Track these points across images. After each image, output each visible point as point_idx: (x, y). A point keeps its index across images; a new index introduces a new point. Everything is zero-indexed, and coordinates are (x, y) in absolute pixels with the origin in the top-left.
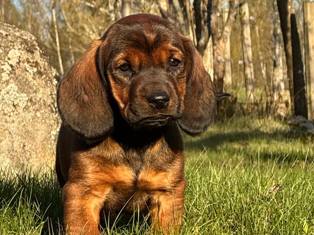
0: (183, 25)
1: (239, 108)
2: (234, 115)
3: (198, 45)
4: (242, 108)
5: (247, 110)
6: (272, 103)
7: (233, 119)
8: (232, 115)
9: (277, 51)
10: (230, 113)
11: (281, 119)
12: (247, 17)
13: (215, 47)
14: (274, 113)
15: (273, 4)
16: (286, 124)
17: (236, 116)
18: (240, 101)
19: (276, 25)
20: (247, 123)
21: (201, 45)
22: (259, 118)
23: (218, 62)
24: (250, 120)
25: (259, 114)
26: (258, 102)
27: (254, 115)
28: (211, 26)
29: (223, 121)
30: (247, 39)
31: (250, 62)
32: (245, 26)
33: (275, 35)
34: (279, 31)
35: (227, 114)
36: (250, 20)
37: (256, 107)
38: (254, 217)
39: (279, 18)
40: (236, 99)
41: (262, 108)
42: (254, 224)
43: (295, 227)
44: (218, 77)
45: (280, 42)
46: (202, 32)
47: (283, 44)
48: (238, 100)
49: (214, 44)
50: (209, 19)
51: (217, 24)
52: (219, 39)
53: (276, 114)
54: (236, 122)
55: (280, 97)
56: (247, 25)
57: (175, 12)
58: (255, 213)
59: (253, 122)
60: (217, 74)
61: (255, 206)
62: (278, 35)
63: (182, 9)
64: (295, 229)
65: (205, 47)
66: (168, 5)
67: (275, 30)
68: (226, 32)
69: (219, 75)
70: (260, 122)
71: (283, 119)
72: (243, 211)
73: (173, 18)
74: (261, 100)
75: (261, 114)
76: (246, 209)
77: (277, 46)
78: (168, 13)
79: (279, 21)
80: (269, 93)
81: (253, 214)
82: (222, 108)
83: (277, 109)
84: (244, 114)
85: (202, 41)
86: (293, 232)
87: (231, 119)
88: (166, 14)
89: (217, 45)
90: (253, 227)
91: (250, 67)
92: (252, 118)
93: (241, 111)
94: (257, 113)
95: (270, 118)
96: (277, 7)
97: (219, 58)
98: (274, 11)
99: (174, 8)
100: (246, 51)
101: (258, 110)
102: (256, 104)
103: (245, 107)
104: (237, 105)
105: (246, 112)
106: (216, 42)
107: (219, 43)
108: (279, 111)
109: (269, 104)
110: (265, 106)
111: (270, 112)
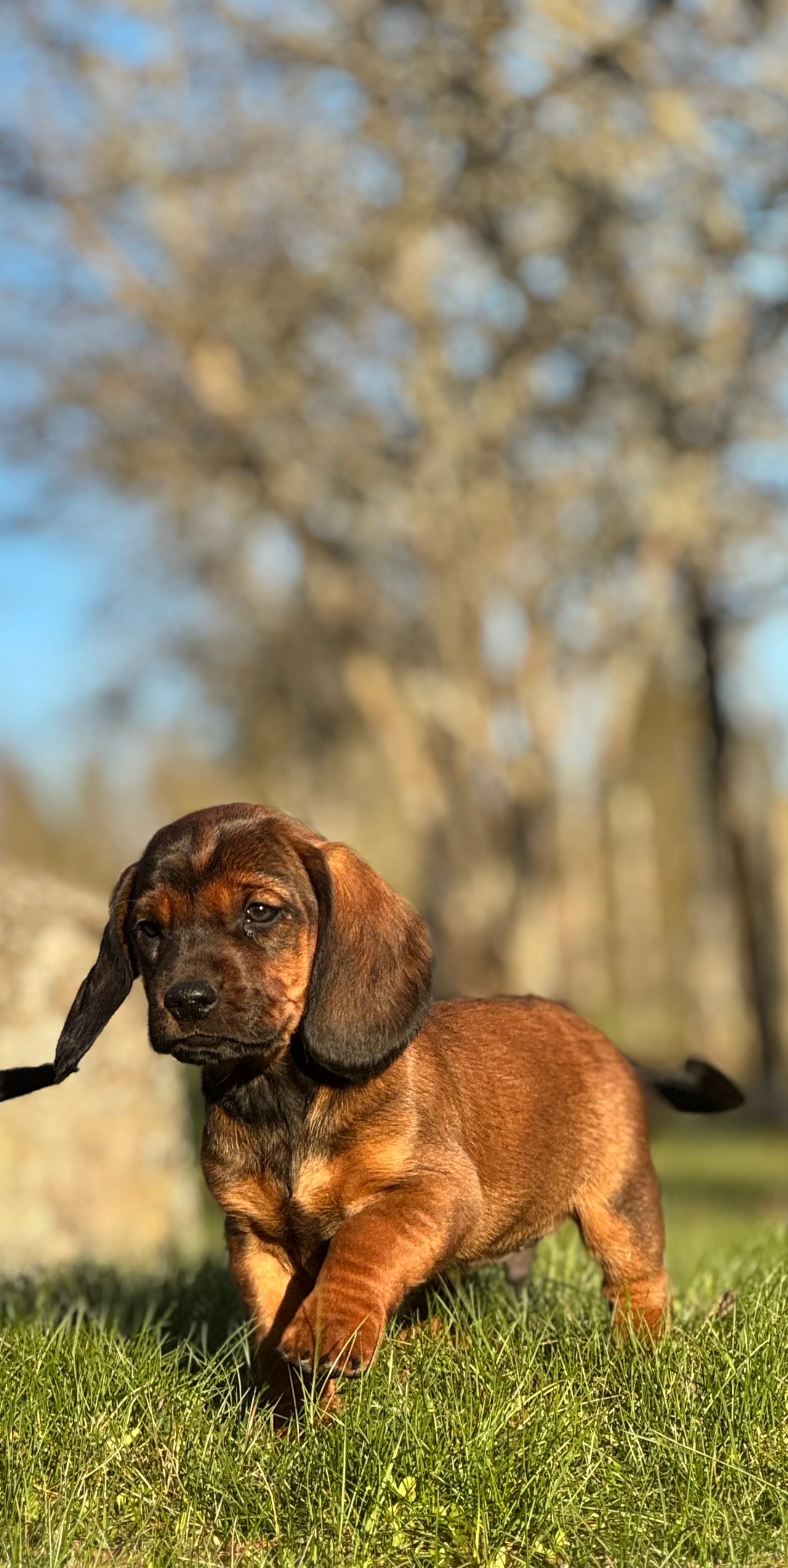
38: (661, 1371)
42: (659, 1389)
43: (765, 1398)
58: (662, 1360)
61: (662, 1343)
64: (763, 1404)
72: (633, 1354)
76: (640, 1352)
81: (658, 1364)
86: (760, 1412)
90: (659, 1397)
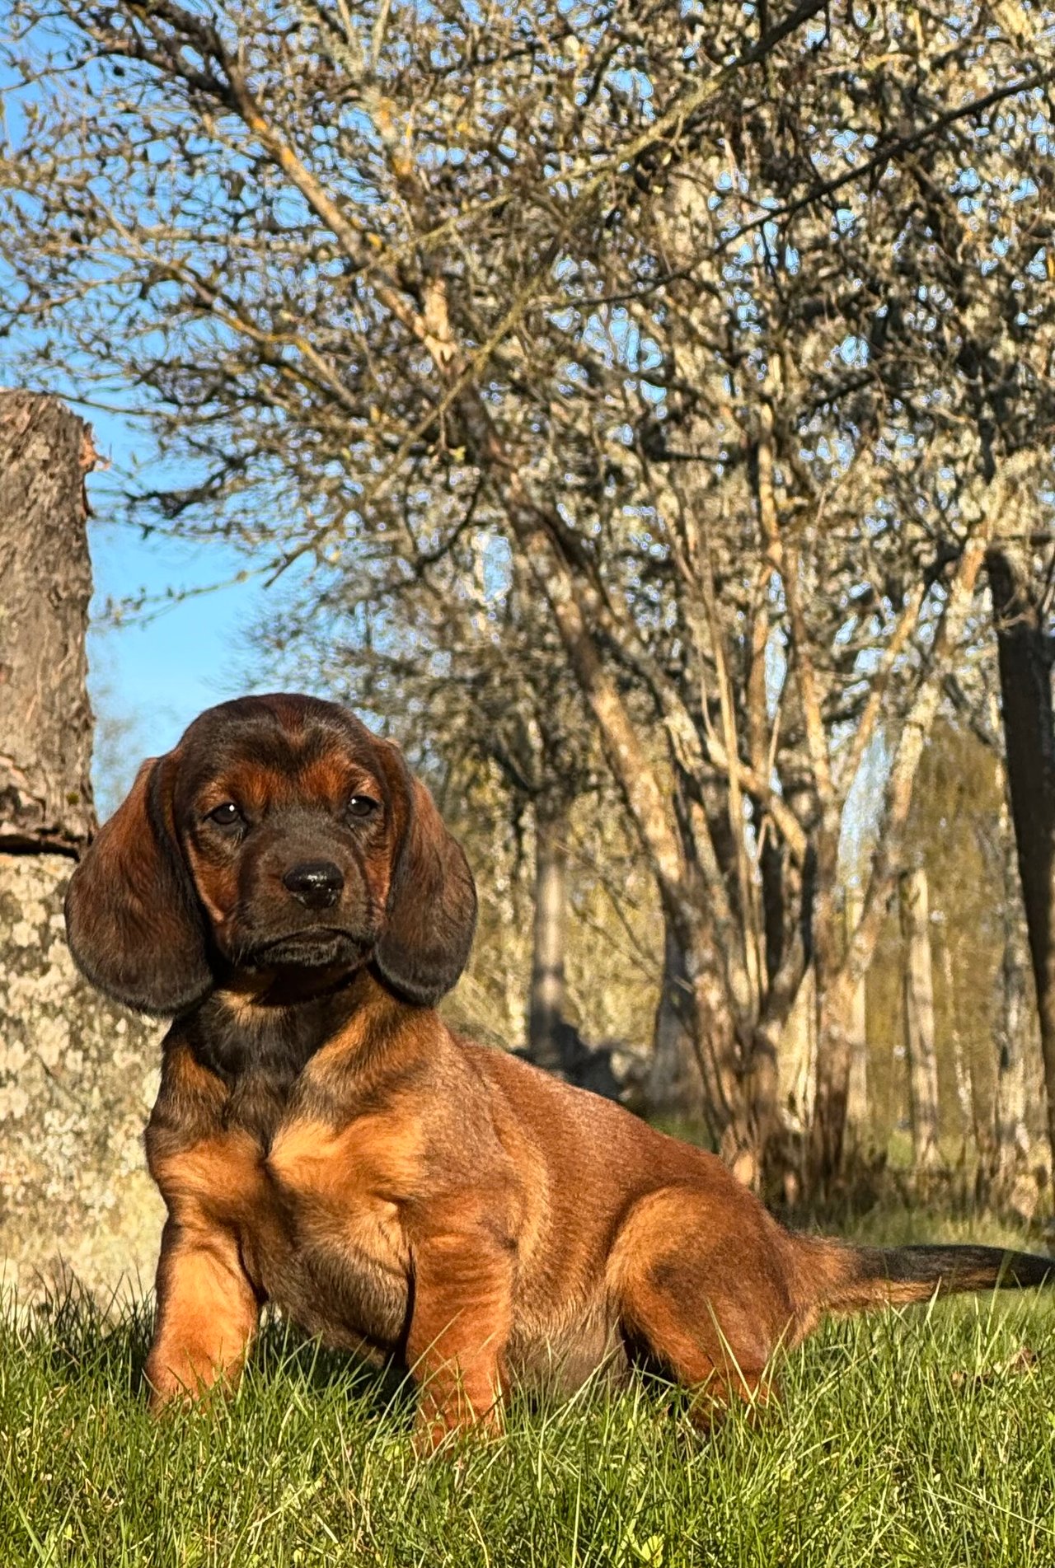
0: (727, 925)
1: (893, 1186)
2: (877, 1206)
3: (771, 987)
4: (901, 1188)
5: (917, 1191)
6: (994, 1171)
7: (872, 1219)
8: (871, 1207)
9: (1013, 1018)
10: (865, 1200)
11: (1021, 1224)
12: (920, 910)
13: (823, 998)
14: (1000, 1203)
15: (1005, 874)
16: (1036, 1236)
17: (883, 1209)
18: (896, 1166)
19: (1013, 939)
20: (915, 1230)
21: (779, 989)
22: (954, 1219)
23: (833, 1042)
24: (927, 1224)
25: (954, 1206)
26: (953, 1168)
27: (938, 1207)
28: (814, 929)
29: (841, 1224)
30: (921, 981)
31: (927, 1053)
32: (914, 939)
33: (1008, 969)
34: (1021, 957)
35: (855, 1203)
36: (930, 922)
37: (945, 1185)
39: (1022, 915)
40: (884, 1157)
41: (964, 1188)
44: (830, 1088)
45: (1022, 992)
46: (785, 950)
47: (1033, 997)
48: (889, 1161)
49: (819, 988)
50: (807, 911)
51: (830, 926)
52: (836, 972)
53: (1006, 1208)
54: (881, 1227)
55: (1021, 1155)
56: (920, 935)
57: (706, 885)
59: (934, 1231)
60: (828, 1080)
62: (1017, 969)
63: (726, 877)
65: (792, 994)
66: (683, 864)
67: (1008, 955)
68: (859, 950)
69: (835, 1082)
70: (956, 1230)
71: (1027, 1225)
73: (695, 904)
74: (961, 1162)
75: (961, 1207)
77: (1014, 1004)
78: (681, 888)
79: (1024, 928)
80: (986, 1143)
82: (841, 1183)
83: (1009, 1194)
84: (907, 1204)
85: (784, 978)
87: (866, 1218)
88: (675, 893)
89: (831, 992)
91: (926, 1066)
92: (931, 1216)
93: (899, 1195)
94: (947, 1203)
95: (987, 1217)
96: (1018, 881)
97: (835, 1031)
98: (1008, 894)
99: (700, 871)
100: (917, 1019)
101: (950, 1194)
102: (945, 1175)
103: (912, 1182)
104: (886, 1175)
105: (913, 1198)
106: (826, 981)
107: (835, 984)
108: (1014, 1199)
109: (987, 1175)
110: (971, 1181)
111: (987, 1201)
